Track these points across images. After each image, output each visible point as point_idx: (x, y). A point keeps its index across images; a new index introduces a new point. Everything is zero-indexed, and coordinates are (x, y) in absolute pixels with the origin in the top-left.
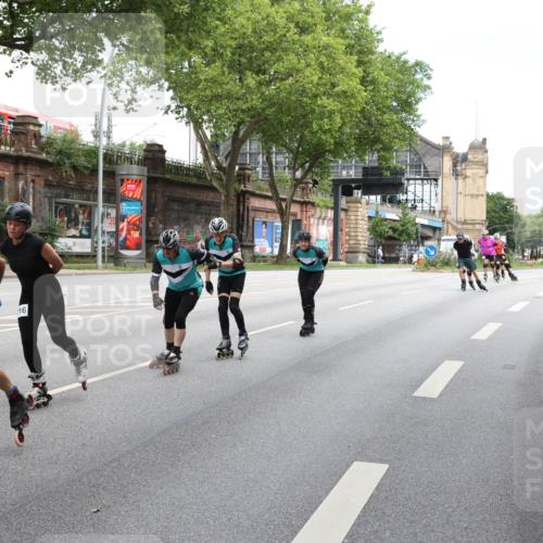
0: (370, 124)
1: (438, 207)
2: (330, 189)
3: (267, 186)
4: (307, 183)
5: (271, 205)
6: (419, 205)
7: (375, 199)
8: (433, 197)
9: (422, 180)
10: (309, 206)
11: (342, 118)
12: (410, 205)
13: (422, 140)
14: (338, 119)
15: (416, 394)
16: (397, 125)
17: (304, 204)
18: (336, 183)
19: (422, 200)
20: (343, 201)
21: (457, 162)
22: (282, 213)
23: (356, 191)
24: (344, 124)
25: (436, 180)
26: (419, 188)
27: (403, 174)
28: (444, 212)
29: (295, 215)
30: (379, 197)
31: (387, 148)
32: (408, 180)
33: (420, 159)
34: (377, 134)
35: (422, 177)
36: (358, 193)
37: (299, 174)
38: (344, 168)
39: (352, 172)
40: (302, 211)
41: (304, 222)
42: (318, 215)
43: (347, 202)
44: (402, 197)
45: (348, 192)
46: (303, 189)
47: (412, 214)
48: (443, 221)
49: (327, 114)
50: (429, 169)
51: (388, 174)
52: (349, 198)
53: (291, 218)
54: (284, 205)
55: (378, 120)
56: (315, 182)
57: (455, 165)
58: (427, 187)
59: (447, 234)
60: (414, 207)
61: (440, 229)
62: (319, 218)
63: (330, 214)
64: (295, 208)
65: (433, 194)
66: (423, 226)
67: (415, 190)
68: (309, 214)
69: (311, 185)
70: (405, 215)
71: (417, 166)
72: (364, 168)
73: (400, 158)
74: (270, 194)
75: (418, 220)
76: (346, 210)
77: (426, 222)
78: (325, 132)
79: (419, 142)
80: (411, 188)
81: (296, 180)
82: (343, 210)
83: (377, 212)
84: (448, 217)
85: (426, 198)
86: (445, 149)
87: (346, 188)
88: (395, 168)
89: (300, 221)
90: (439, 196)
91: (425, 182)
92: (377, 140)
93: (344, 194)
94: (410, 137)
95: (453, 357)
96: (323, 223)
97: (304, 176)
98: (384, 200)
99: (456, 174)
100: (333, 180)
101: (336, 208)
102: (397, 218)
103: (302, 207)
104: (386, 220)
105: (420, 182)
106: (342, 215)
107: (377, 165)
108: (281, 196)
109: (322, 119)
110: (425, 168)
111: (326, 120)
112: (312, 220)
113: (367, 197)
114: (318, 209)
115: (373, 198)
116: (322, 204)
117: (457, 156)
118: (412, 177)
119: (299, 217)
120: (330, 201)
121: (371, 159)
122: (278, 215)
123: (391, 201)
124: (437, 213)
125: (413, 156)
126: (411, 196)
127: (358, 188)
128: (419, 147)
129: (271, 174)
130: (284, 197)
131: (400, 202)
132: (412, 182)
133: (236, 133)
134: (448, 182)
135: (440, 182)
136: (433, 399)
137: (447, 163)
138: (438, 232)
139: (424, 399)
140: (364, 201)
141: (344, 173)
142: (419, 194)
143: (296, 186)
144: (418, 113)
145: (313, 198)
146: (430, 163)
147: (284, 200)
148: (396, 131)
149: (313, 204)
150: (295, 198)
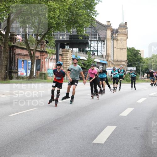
0: (73, 15)
1: (104, 54)
2: (54, 45)
3: (24, 44)
4: (43, 42)
5: (26, 52)
6: (96, 53)
7: (75, 50)
8: (103, 49)
9: (97, 41)
10: (44, 53)
11: (60, 12)
12: (92, 53)
13: (98, 22)
14: (58, 12)
15: (94, 142)
16: (86, 15)
17: (42, 52)
18: (57, 42)
19: (98, 51)
20: (60, 51)
21: (114, 33)
22: (31, 56)
23: (66, 46)
24: (60, 14)
25: (104, 41)
26: (96, 45)
27: (88, 38)
28: (107, 56)
29: (37, 57)
30: (77, 49)
31: (81, 26)
32: (91, 41)
33: (96, 32)
34: (76, 19)
35: (97, 40)
36: (67, 47)
37: (39, 38)
38: (60, 35)
39: (65, 37)
40: (41, 55)
41: (42, 61)
42: (48, 57)
43: (62, 51)
44: (88, 49)
45: (63, 46)
46: (41, 45)
47: (93, 57)
48: (107, 61)
49: (52, 10)
50: (101, 36)
51: (81, 38)
52: (63, 50)
53: (36, 59)
54: (32, 52)
55: (77, 13)
56: (47, 42)
57: (112, 35)
58: (100, 45)
59: (109, 66)
60: (94, 54)
61: (106, 64)
62: (49, 59)
63: (54, 57)
64: (37, 54)
65: (102, 48)
66: (98, 63)
67: (94, 46)
68: (44, 57)
69: (45, 43)
70: (89, 57)
71: (95, 35)
72: (70, 35)
73: (87, 31)
74: (25, 47)
75: (95, 60)
76: (62, 55)
77: (99, 61)
78: (52, 18)
79: (95, 23)
80: (92, 45)
81: (38, 41)
82: (60, 55)
83: (76, 56)
84: (109, 59)
85: (99, 50)
86: (108, 27)
87: (61, 45)
88: (84, 35)
89: (40, 60)
90: (105, 49)
91: (99, 42)
92: (76, 22)
93: (61, 47)
94: (92, 21)
95: (111, 124)
96: (51, 61)
97: (42, 39)
98: (79, 50)
99: (113, 39)
100: (56, 41)
101: (57, 54)
102: (86, 59)
103: (41, 54)
104: (80, 59)
105: (96, 42)
106: (60, 57)
107: (76, 34)
108: (31, 48)
109: (50, 12)
110: (99, 35)
111: (52, 12)
112: (46, 59)
113: (72, 49)
114: (49, 55)
115: (74, 49)
116: (50, 52)
117: (114, 30)
118: (93, 40)
119: (39, 58)
120: (54, 51)
121: (73, 31)
122: (29, 57)
123: (83, 51)
124: (104, 57)
125: (93, 30)
126: (92, 49)
127: (67, 45)
128: (96, 26)
129: (26, 38)
130: (32, 48)
131: (87, 51)
132: (92, 42)
133: (9, 18)
134: (109, 42)
135: (105, 42)
136: (102, 144)
137: (109, 33)
138: (105, 66)
139: (98, 144)
140: (70, 51)
141: (61, 37)
142: (96, 48)
143: (38, 44)
144: (96, 10)
145: (46, 49)
146: (101, 33)
147: (32, 50)
148: (85, 18)
149: (46, 52)
150: (37, 49)
